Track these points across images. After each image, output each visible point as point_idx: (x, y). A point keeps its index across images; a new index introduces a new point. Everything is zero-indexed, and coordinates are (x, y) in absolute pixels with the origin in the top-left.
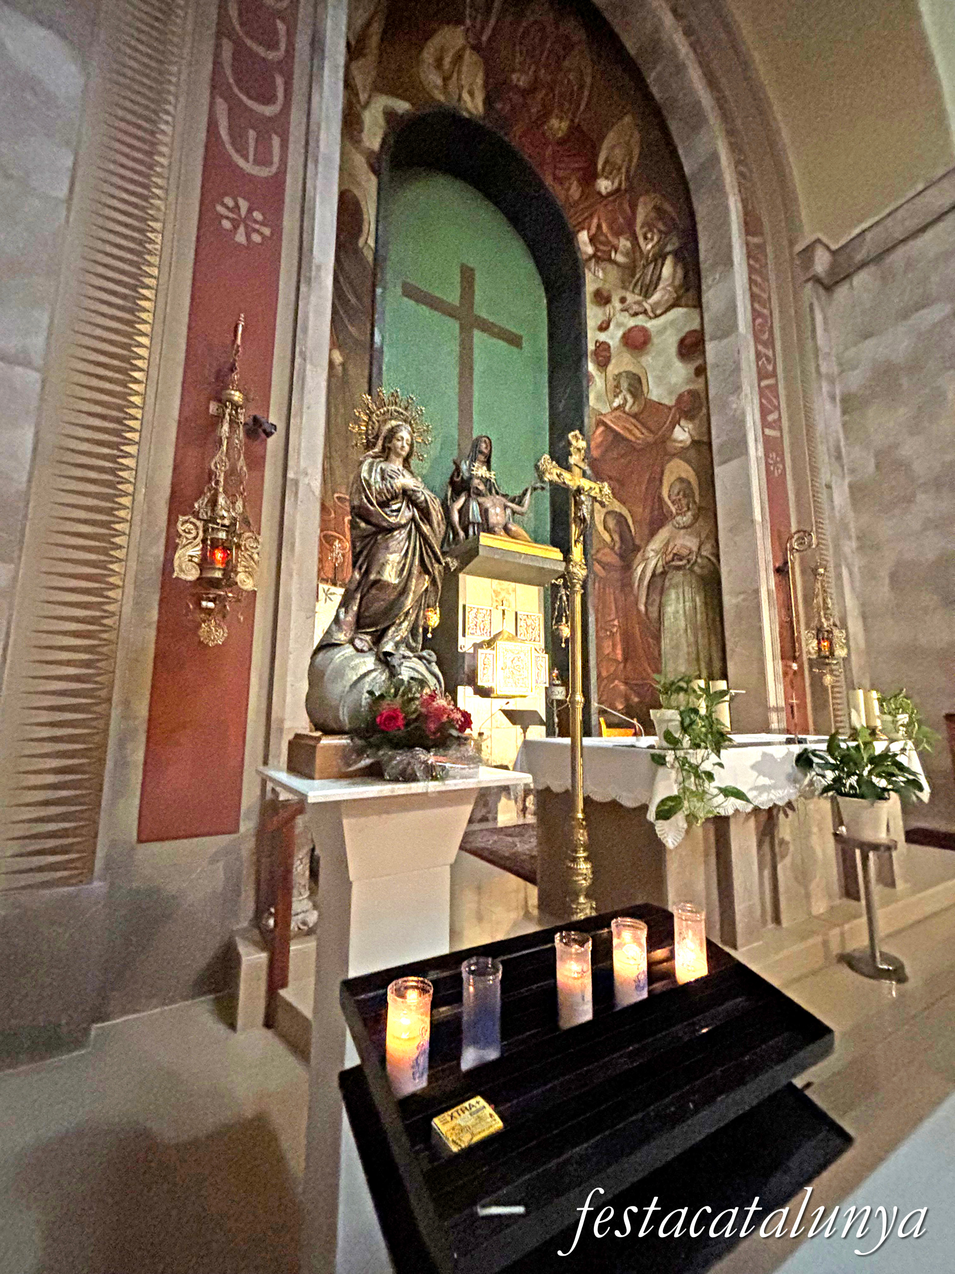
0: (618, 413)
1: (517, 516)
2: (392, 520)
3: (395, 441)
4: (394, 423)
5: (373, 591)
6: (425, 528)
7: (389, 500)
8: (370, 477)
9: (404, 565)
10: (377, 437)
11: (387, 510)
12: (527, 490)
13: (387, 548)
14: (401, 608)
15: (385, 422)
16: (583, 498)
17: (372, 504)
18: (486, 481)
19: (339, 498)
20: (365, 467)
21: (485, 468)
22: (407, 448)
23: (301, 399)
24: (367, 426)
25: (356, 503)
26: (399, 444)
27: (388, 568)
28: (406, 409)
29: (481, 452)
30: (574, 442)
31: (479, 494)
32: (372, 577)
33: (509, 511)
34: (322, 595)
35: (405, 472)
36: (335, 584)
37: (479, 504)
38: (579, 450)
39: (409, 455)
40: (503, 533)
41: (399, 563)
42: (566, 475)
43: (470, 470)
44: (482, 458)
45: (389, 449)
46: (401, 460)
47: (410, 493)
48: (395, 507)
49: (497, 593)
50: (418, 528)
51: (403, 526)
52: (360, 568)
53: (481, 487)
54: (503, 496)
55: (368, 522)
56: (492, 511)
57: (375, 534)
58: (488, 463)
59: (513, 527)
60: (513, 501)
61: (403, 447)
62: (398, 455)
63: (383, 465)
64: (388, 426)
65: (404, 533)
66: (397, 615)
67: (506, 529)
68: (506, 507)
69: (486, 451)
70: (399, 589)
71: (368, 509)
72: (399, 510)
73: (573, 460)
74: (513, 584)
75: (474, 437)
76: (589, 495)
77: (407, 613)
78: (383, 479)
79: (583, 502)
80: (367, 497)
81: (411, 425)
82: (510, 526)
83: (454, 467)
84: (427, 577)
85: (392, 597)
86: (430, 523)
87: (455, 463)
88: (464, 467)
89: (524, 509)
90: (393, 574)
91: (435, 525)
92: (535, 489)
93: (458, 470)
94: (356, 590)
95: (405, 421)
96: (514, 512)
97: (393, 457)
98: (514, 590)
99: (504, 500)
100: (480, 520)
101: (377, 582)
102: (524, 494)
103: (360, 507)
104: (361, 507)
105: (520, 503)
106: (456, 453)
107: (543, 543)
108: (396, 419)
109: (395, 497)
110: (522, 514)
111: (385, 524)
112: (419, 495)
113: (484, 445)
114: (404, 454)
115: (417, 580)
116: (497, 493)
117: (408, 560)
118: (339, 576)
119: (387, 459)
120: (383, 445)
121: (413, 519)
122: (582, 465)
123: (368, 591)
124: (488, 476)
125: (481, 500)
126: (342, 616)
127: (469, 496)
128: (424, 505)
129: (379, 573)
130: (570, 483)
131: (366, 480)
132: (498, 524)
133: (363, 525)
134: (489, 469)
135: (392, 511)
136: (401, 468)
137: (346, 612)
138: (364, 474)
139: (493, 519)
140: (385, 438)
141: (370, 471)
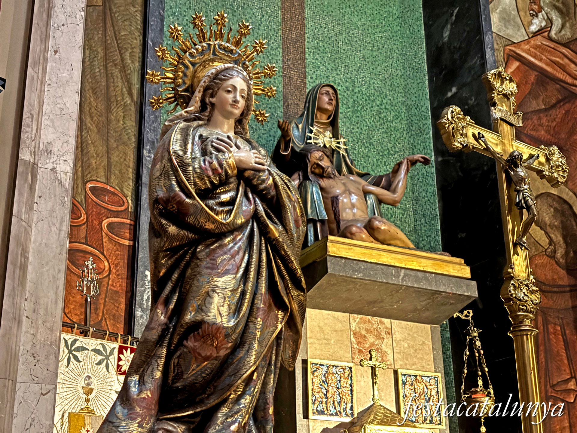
0: (539, 41)
1: (384, 206)
2: (220, 218)
3: (222, 94)
4: (219, 66)
5: (190, 343)
6: (275, 230)
7: (215, 187)
8: (185, 151)
9: (243, 294)
10: (191, 90)
11: (211, 202)
12: (399, 165)
13: (214, 267)
14: (237, 373)
15: (204, 64)
16: (521, 172)
17: (189, 195)
18: (331, 153)
19: (93, 189)
20: (176, 136)
21: (328, 134)
22: (242, 103)
23: (45, 39)
24: (175, 72)
25: (161, 194)
26: (230, 97)
27: (216, 299)
28: (237, 44)
29: (321, 110)
30: (497, 84)
31: (322, 174)
32: (189, 317)
33: (371, 200)
34: (64, 352)
35: (240, 142)
36: (85, 333)
37: (322, 189)
38: (506, 96)
39: (244, 114)
40: (365, 235)
41: (233, 291)
42: (490, 137)
43: (305, 138)
44: (323, 119)
45: (213, 105)
46: (232, 122)
47: (247, 174)
48: (225, 197)
49: (360, 338)
50: (264, 231)
51: (240, 228)
52: (166, 303)
53: (325, 163)
54: (361, 176)
55: (181, 223)
56: (344, 200)
57: (194, 243)
58: (333, 124)
59: (382, 226)
60: (377, 184)
61: (236, 101)
62: (227, 115)
63: (204, 132)
64: (211, 71)
65: (242, 238)
66: (230, 386)
67: (370, 228)
68: (366, 193)
69: (330, 108)
70: (234, 337)
71: (181, 203)
72: (232, 202)
73: (497, 113)
74: (386, 321)
75: (309, 87)
76: (529, 168)
77: (249, 380)
78: (204, 152)
79: (522, 180)
80: (180, 183)
81: (245, 68)
82: (376, 223)
83: (279, 133)
84: (280, 314)
85: (223, 353)
86: (283, 221)
87: (280, 126)
88: (295, 133)
89: (396, 196)
90: (224, 310)
91: (292, 225)
92: (413, 163)
93: (285, 137)
94: (159, 342)
95: (236, 62)
96: (380, 201)
97: (217, 116)
98: (390, 332)
99: (362, 182)
100: (324, 215)
101: (197, 325)
102: (396, 171)
103: (167, 201)
104: (171, 199)
105: (388, 187)
106: (280, 112)
107: (432, 250)
108: (221, 60)
109: (224, 182)
110: (393, 204)
111: (210, 226)
112: (264, 175)
113: (326, 99)
114: (237, 112)
115: (264, 321)
116: (350, 172)
117: (250, 286)
118: (93, 319)
119: (209, 121)
120: (203, 101)
121: (255, 216)
122: (513, 119)
123: (180, 344)
124: (334, 145)
125: (324, 183)
126: (134, 390)
127: (306, 178)
128: (273, 192)
129: (200, 309)
130: (498, 149)
131: (178, 156)
132: (357, 221)
133: (172, 229)
134: (335, 135)
135: (222, 204)
136: (232, 134)
137: (141, 382)
138: (176, 147)
139: (346, 214)
140: (206, 89)
141: (184, 143)
